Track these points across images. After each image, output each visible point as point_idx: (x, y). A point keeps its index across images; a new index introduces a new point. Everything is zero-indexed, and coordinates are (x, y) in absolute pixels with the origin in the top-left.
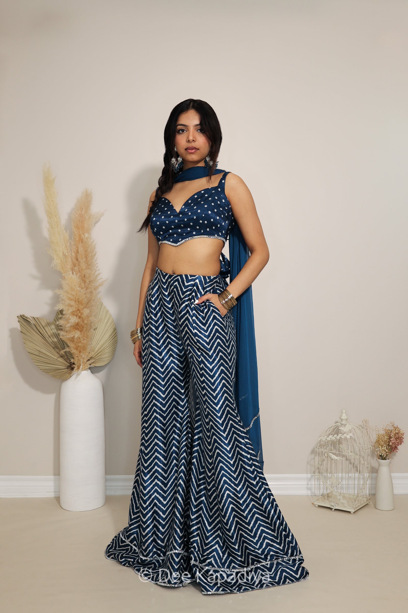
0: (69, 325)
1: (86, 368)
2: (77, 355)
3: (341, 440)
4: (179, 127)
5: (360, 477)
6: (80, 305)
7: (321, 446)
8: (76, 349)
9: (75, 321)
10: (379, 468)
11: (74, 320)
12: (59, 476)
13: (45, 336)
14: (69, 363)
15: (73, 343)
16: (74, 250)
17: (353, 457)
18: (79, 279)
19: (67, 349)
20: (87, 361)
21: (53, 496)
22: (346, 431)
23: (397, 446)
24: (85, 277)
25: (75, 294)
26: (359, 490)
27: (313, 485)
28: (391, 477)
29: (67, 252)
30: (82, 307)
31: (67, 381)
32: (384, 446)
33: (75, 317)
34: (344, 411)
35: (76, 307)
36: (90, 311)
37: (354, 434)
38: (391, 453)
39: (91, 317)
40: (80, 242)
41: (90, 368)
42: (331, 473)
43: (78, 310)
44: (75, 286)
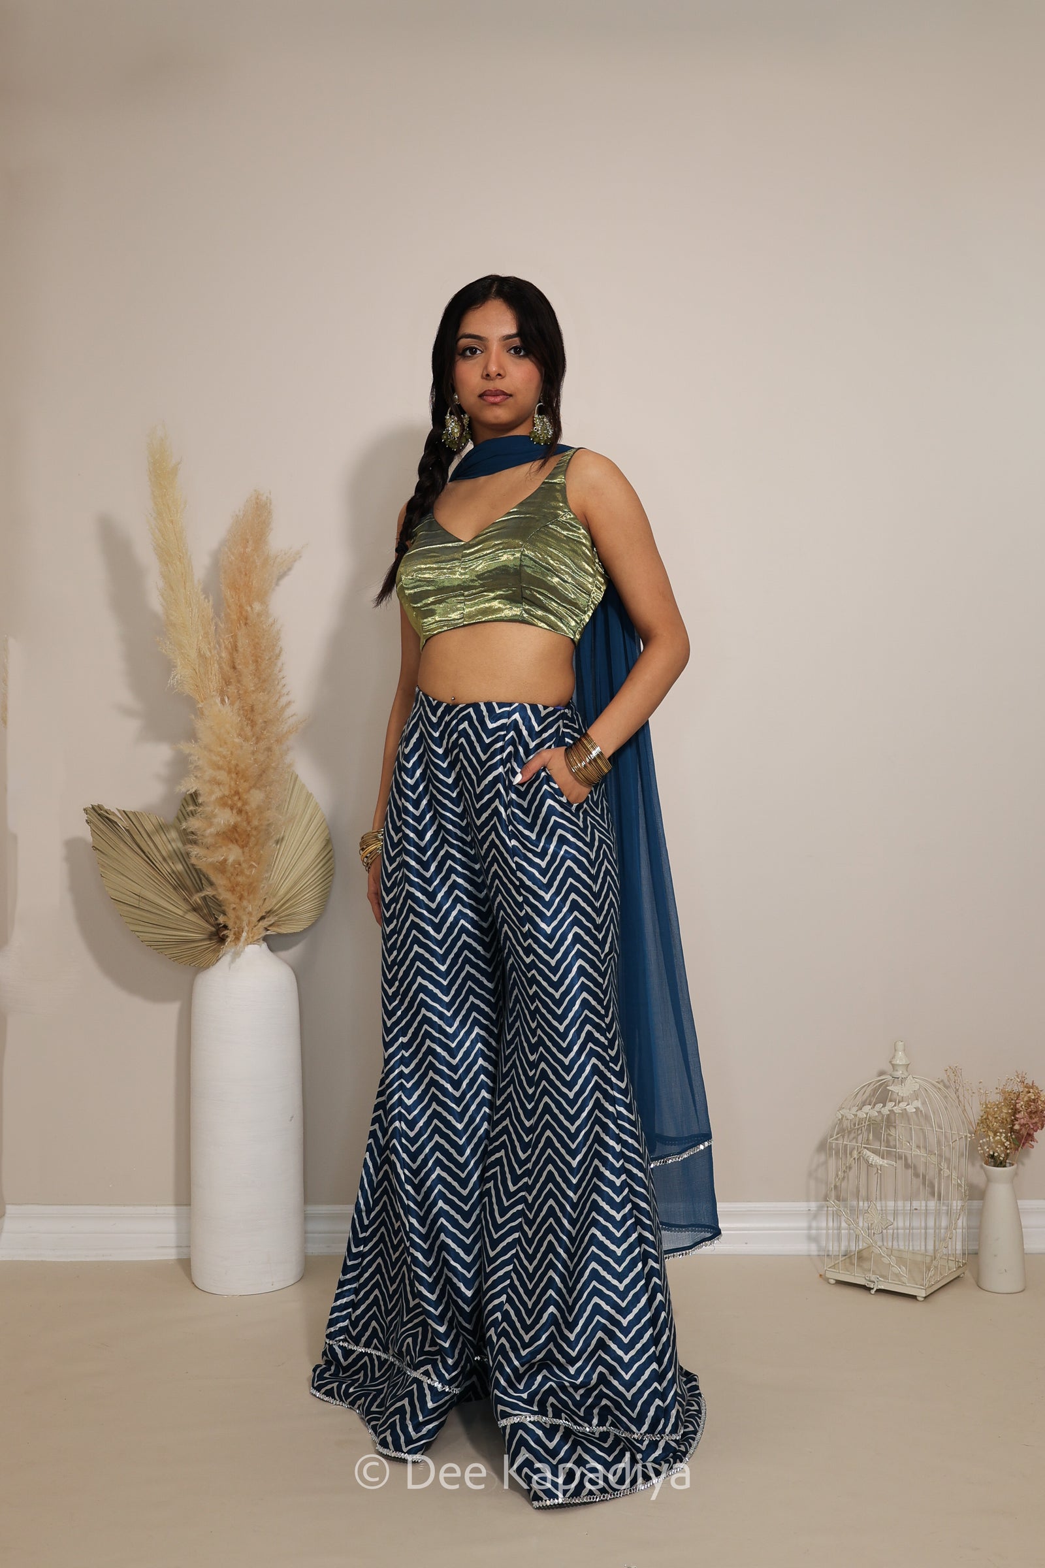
0: (212, 830)
1: (255, 938)
2: (234, 906)
3: (893, 1118)
4: (463, 342)
5: (939, 1210)
6: (242, 781)
7: (842, 1132)
8: (230, 890)
9: (228, 821)
10: (987, 1186)
11: (224, 818)
12: (189, 1207)
13: (154, 856)
14: (212, 926)
15: (224, 875)
16: (227, 643)
17: (922, 1159)
18: (239, 715)
19: (209, 892)
20: (259, 921)
21: (174, 1257)
22: (905, 1095)
23: (1032, 1132)
24: (252, 710)
25: (229, 753)
26: (937, 1243)
27: (824, 1230)
28: (1018, 1209)
29: (209, 648)
30: (246, 785)
31: (208, 970)
32: (1001, 1133)
33: (228, 810)
34: (900, 1045)
35: (230, 786)
36: (267, 797)
37: (924, 1103)
38: (1018, 1150)
39: (269, 811)
40: (240, 624)
41: (265, 939)
42: (868, 1199)
43: (237, 793)
44: (228, 733)
